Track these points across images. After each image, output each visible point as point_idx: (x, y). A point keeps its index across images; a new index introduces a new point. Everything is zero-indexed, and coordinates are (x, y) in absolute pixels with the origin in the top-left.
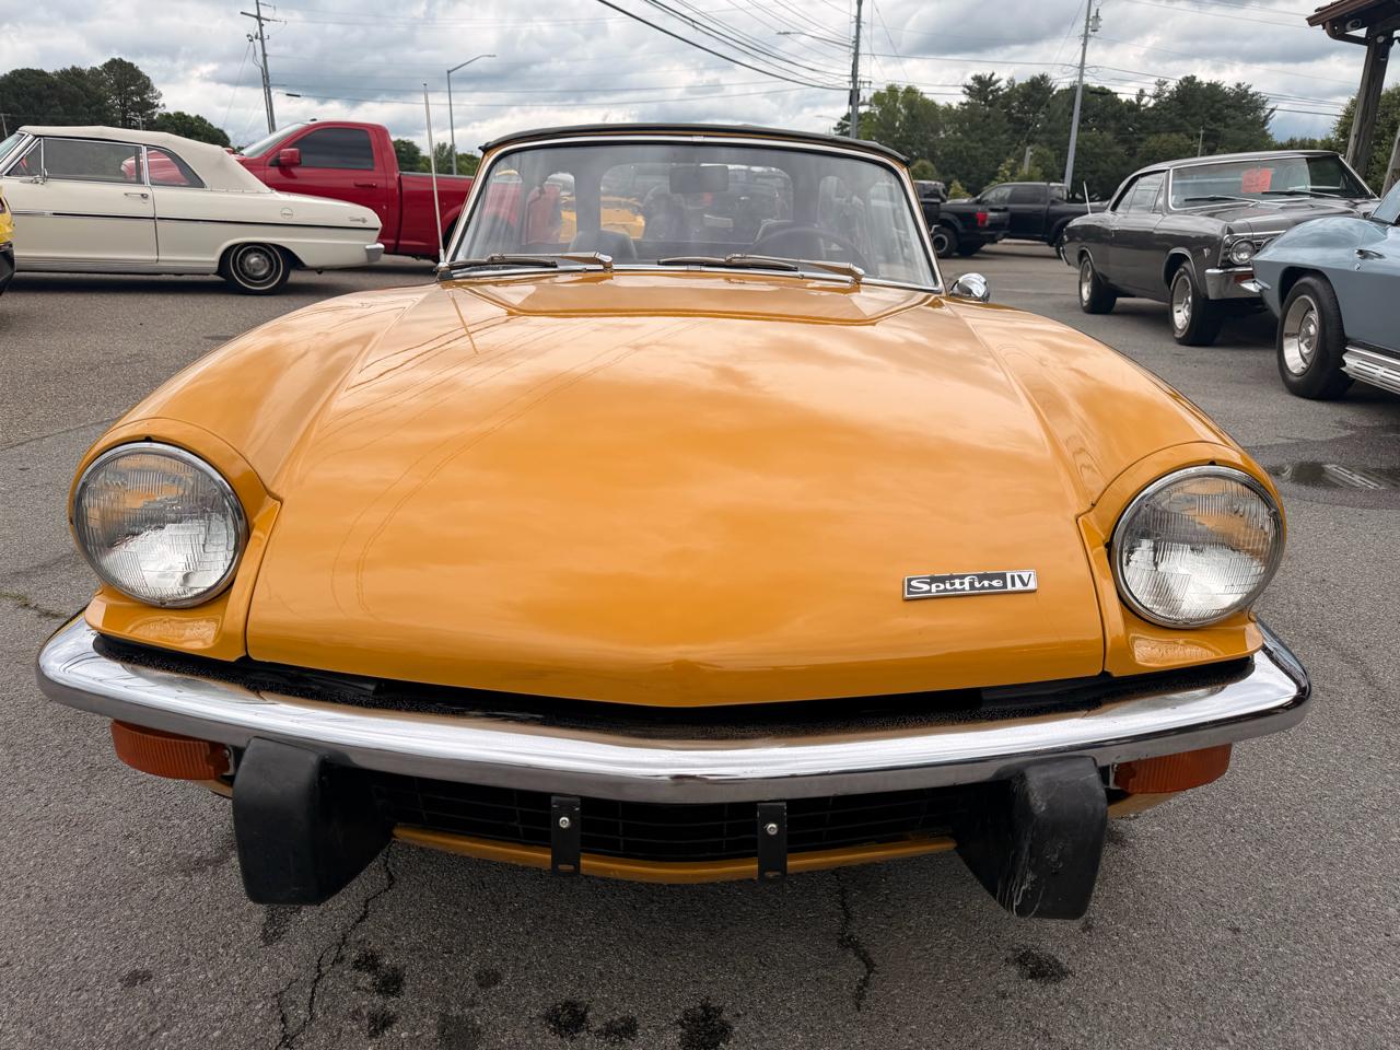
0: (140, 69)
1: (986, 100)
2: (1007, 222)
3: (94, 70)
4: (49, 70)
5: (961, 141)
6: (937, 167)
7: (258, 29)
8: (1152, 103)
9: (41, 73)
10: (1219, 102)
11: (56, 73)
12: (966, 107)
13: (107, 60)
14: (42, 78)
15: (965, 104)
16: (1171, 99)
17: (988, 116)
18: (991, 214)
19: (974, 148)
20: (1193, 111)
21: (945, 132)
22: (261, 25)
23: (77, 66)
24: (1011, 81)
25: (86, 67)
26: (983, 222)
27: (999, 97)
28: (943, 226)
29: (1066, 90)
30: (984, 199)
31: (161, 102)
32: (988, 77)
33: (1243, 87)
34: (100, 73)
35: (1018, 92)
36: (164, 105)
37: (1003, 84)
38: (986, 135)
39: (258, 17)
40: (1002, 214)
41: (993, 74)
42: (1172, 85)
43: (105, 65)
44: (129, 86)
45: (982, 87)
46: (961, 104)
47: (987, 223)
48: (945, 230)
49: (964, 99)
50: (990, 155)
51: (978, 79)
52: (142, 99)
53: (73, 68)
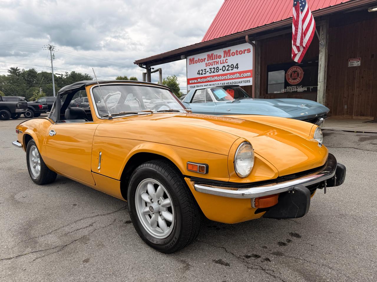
1: (16, 74)
2: (48, 107)
5: (11, 86)
6: (4, 93)
8: (65, 77)
10: (82, 78)
12: (10, 76)
15: (9, 75)
16: (70, 76)
17: (18, 79)
18: (43, 105)
19: (16, 88)
20: (76, 80)
21: (4, 83)
24: (23, 70)
26: (41, 107)
27: (20, 74)
28: (29, 109)
29: (41, 73)
30: (38, 101)
32: (16, 68)
33: (87, 75)
35: (26, 73)
37: (21, 70)
38: (18, 84)
40: (46, 105)
41: (17, 68)
42: (69, 73)
45: (14, 71)
46: (8, 75)
47: (43, 108)
48: (30, 110)
49: (9, 74)
50: (21, 90)
51: (12, 69)
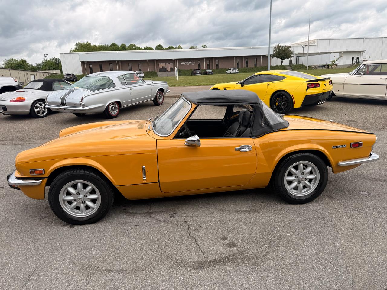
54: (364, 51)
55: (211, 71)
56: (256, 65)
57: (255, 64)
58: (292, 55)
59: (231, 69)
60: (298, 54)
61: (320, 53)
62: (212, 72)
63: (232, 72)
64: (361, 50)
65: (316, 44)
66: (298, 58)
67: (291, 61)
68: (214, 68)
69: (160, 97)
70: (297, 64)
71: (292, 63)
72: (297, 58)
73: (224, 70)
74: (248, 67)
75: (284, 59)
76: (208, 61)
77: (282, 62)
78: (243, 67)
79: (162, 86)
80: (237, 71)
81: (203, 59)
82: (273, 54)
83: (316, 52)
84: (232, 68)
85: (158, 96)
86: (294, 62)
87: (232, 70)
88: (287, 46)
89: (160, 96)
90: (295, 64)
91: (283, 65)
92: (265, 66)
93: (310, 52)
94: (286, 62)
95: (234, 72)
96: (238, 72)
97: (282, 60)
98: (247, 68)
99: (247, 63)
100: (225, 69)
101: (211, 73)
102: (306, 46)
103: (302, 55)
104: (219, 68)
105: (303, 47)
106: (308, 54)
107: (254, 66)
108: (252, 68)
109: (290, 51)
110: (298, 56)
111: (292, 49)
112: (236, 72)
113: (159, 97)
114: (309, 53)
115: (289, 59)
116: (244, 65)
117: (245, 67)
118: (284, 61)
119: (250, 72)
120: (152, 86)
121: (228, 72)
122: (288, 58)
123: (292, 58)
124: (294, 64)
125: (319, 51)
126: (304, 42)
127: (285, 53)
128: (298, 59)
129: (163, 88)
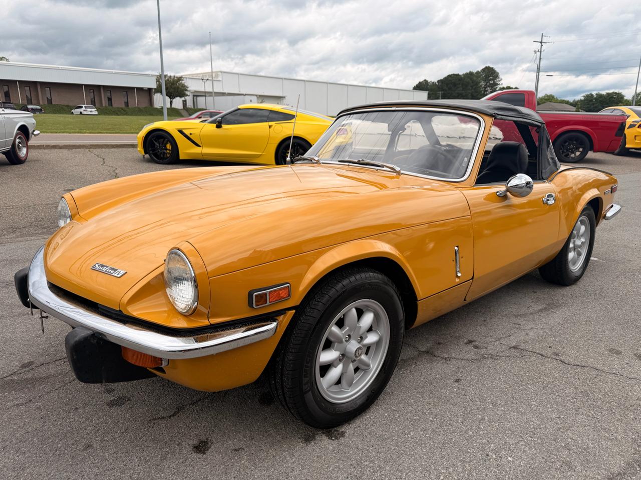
0: (496, 70)
3: (478, 72)
4: (461, 73)
7: (540, 48)
9: (458, 75)
11: (463, 75)
13: (483, 67)
14: (457, 77)
22: (542, 45)
23: (471, 71)
25: (474, 71)
31: (500, 83)
34: (480, 73)
36: (502, 84)
39: (541, 42)
43: (483, 69)
44: (490, 77)
52: (494, 82)
53: (470, 72)
54: (284, 97)
55: (39, 107)
56: (127, 104)
57: (125, 102)
58: (187, 93)
59: (82, 107)
60: (195, 91)
61: (228, 93)
62: (41, 110)
63: (85, 113)
64: (281, 95)
65: (220, 79)
66: (195, 97)
67: (185, 102)
68: (43, 102)
69: (20, 145)
70: (196, 107)
71: (188, 105)
72: (193, 98)
73: (64, 107)
74: (112, 106)
75: (175, 98)
76: (27, 88)
77: (171, 102)
78: (104, 105)
79: (24, 121)
80: (94, 111)
81: (14, 82)
82: (155, 87)
83: (222, 91)
84: (84, 106)
85: (17, 143)
86: (190, 104)
87: (84, 108)
88: (177, 77)
89: (19, 143)
90: (193, 107)
91: (174, 108)
92: (144, 107)
93: (216, 90)
94: (178, 103)
95: (89, 113)
96: (97, 113)
97: (171, 99)
98: (110, 107)
99: (110, 99)
100: (67, 106)
101: (39, 111)
102: (208, 79)
103: (204, 94)
104: (53, 103)
105: (204, 81)
106: (213, 93)
107: (123, 106)
108: (122, 109)
109: (183, 86)
110: (197, 95)
111: (186, 83)
112: (93, 113)
113: (18, 145)
114: (215, 93)
115: (183, 99)
116: (105, 102)
117: (107, 105)
118: (174, 100)
119: (118, 115)
120: (4, 118)
121: (76, 111)
122: (181, 97)
123: (187, 98)
124: (190, 107)
125: (226, 91)
126: (202, 73)
127: (174, 88)
128: (195, 100)
129: (27, 125)
